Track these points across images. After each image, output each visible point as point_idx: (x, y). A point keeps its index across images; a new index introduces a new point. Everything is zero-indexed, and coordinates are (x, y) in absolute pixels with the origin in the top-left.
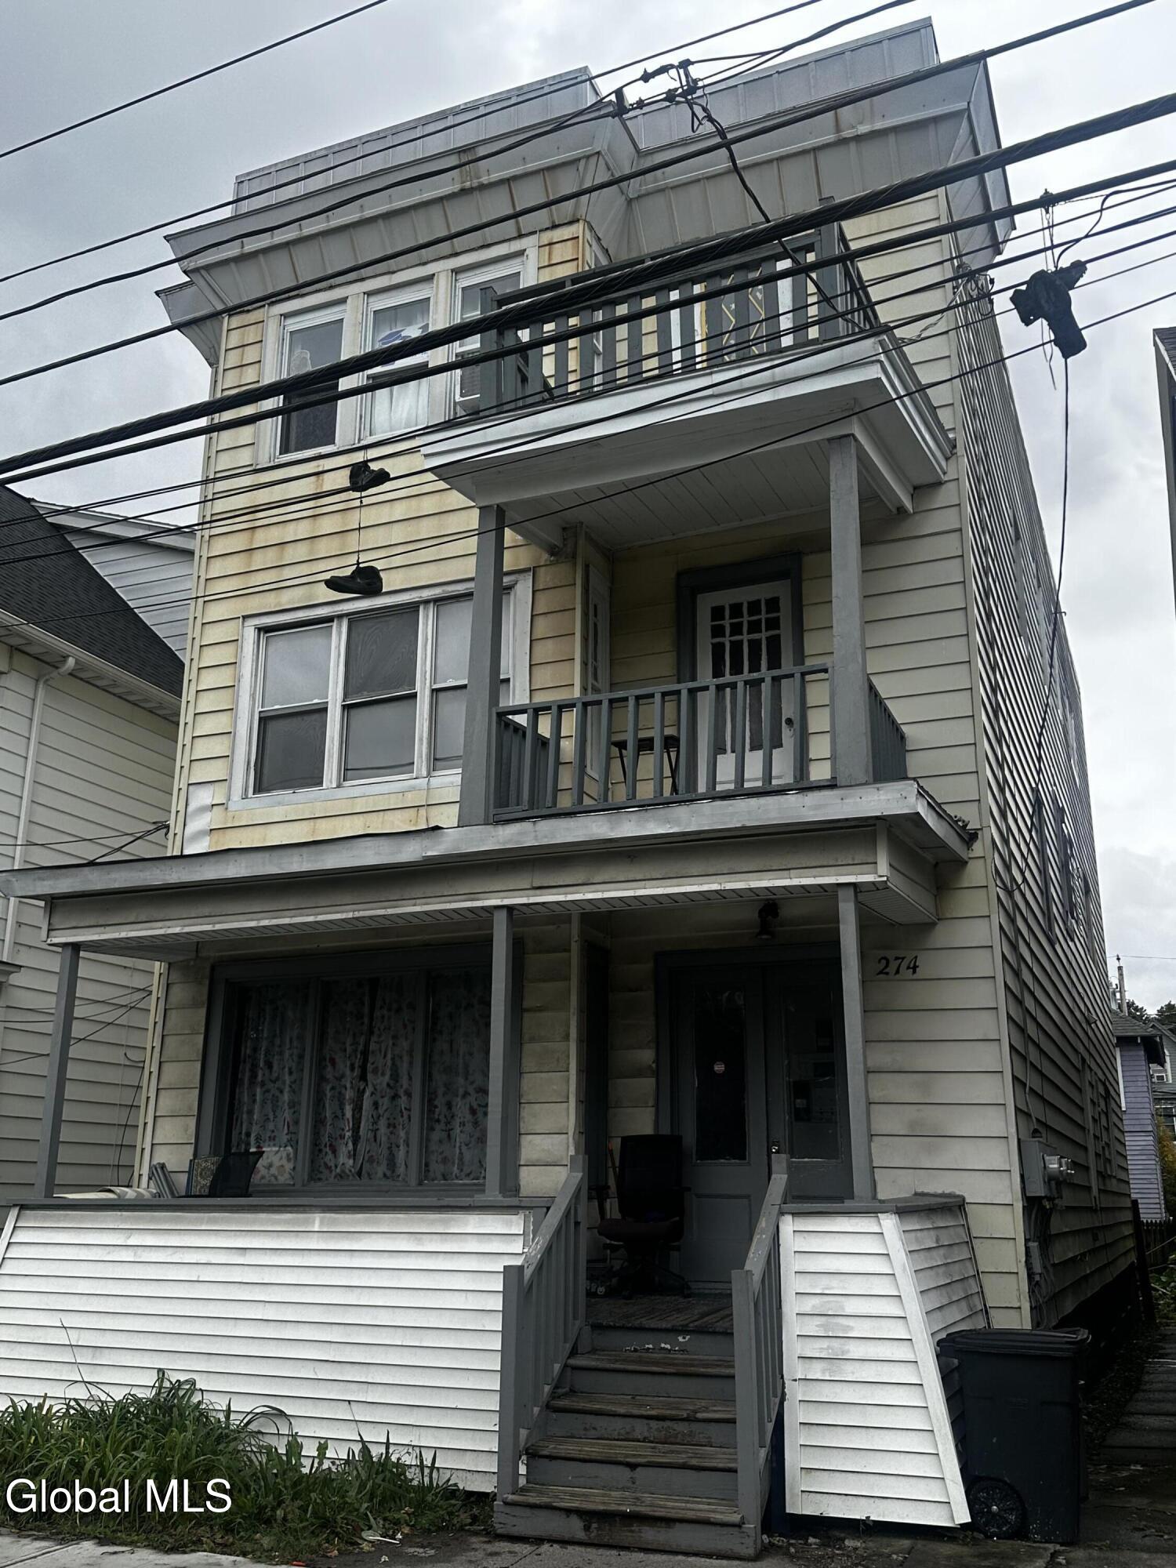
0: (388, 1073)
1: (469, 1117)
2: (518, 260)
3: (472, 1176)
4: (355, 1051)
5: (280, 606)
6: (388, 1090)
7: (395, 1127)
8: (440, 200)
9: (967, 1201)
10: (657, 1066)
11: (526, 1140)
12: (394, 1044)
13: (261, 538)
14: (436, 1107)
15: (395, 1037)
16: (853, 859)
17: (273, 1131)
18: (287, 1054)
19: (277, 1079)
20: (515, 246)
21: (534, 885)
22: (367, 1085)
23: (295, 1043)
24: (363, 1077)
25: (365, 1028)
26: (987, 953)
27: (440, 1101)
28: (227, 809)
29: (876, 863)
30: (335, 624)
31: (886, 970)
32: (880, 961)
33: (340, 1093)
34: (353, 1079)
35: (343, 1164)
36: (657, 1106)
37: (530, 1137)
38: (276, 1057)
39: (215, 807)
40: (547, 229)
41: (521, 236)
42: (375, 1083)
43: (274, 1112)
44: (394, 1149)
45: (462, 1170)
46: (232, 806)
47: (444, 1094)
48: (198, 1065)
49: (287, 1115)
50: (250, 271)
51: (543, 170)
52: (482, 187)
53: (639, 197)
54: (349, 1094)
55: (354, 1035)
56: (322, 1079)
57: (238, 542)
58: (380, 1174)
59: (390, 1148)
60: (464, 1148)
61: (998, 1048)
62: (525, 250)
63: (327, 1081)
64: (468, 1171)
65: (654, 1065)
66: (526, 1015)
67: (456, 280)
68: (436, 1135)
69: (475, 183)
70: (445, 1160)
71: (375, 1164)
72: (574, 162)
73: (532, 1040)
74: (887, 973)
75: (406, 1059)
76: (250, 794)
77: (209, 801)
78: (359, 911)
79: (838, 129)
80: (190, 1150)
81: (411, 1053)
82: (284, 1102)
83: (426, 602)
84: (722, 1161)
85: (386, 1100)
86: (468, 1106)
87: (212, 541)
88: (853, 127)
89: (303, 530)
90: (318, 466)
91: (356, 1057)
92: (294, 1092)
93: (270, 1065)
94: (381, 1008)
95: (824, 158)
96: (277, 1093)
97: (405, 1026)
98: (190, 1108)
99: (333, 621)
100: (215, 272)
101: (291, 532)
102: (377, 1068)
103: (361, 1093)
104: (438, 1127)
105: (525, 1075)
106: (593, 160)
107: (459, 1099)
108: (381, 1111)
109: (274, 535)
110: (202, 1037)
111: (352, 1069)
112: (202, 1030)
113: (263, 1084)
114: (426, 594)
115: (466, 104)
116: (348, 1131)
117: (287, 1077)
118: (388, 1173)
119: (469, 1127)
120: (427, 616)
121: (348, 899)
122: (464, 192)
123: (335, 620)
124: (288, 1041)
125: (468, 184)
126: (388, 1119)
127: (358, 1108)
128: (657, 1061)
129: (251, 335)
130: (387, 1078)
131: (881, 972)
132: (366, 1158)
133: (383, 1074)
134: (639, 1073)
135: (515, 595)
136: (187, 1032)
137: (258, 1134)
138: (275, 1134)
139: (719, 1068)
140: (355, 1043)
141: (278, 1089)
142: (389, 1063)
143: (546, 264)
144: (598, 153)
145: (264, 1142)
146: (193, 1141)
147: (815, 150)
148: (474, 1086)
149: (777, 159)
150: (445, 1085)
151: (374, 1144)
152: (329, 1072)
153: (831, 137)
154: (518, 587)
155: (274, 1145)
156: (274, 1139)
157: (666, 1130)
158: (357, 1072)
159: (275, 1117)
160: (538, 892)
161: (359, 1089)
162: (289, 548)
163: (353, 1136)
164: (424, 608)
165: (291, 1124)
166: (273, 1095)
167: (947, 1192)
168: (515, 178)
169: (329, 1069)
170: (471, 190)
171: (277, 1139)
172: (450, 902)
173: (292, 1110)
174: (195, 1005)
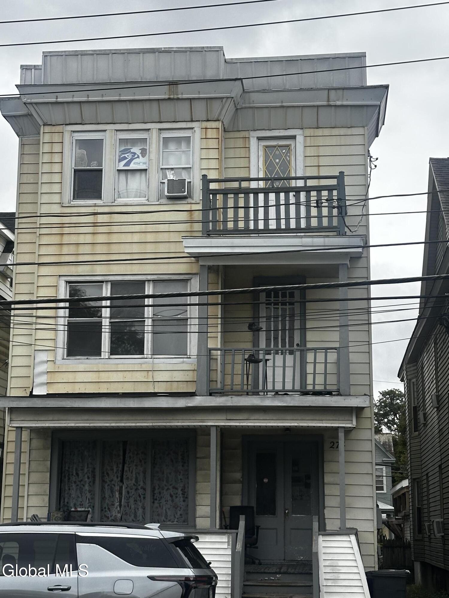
0: (134, 480)
1: (169, 498)
2: (190, 131)
3: (171, 521)
4: (118, 470)
5: (78, 273)
6: (134, 487)
7: (136, 501)
8: (158, 100)
9: (358, 530)
10: (243, 480)
11: (198, 508)
12: (136, 468)
13: (66, 239)
14: (155, 494)
15: (136, 465)
16: (345, 419)
17: (81, 502)
18: (86, 470)
19: (82, 480)
20: (189, 125)
21: (228, 419)
22: (123, 484)
23: (90, 466)
24: (122, 481)
25: (121, 461)
26: (369, 442)
27: (157, 491)
28: (55, 363)
29: (352, 420)
30: (104, 284)
31: (333, 447)
32: (331, 443)
33: (111, 487)
34: (118, 482)
35: (116, 516)
36: (242, 495)
37: (201, 507)
38: (80, 471)
39: (48, 362)
40: (204, 121)
41: (192, 121)
42: (127, 483)
43: (81, 494)
44: (136, 510)
45: (167, 519)
46: (57, 362)
47: (158, 489)
48: (48, 474)
49: (88, 495)
50: (58, 110)
51: (207, 98)
52: (178, 99)
53: (241, 108)
54: (117, 488)
55: (117, 464)
56: (104, 481)
57: (55, 240)
58: (131, 520)
59: (135, 510)
60: (167, 510)
61: (371, 477)
62: (194, 128)
63: (106, 482)
64: (170, 519)
65: (241, 479)
66: (198, 460)
67: (160, 133)
68: (156, 505)
69: (176, 97)
70: (158, 515)
71: (128, 516)
72: (222, 98)
73: (201, 469)
74: (333, 448)
75: (142, 474)
76: (65, 357)
77: (45, 359)
78: (155, 423)
79: (328, 101)
80: (47, 509)
81: (144, 472)
82: (86, 490)
83: (149, 281)
84: (267, 516)
85: (133, 491)
86: (169, 494)
87: (40, 237)
88: (335, 102)
89: (89, 239)
90: (95, 210)
91: (119, 473)
92: (90, 486)
93: (77, 474)
94: (129, 453)
95: (322, 111)
96: (82, 486)
97: (141, 461)
98: (45, 492)
99: (103, 283)
100: (41, 107)
101: (82, 239)
102: (128, 477)
103: (121, 488)
104: (156, 502)
105: (198, 483)
106: (230, 100)
107: (165, 491)
108: (130, 495)
109: (73, 239)
110: (49, 462)
111: (117, 477)
112: (49, 459)
113: (75, 482)
114: (149, 277)
115: (165, 48)
116: (117, 502)
117: (86, 479)
118: (134, 519)
119: (170, 502)
120: (149, 287)
121: (150, 418)
122: (169, 99)
123: (105, 283)
124: (86, 465)
125: (172, 96)
126: (134, 498)
127: (121, 493)
128: (242, 477)
129: (56, 138)
130: (133, 481)
131: (331, 447)
132: (124, 513)
133: (131, 480)
134: (235, 482)
135: (191, 283)
136: (41, 460)
137: (75, 503)
138: (83, 503)
139: (266, 480)
140: (117, 467)
141: (82, 484)
142: (134, 476)
143: (204, 137)
144: (232, 98)
145: (78, 506)
146: (48, 505)
147: (318, 106)
148: (172, 486)
149: (302, 106)
150: (159, 485)
151: (128, 508)
152: (107, 479)
153: (325, 103)
154: (192, 281)
155: (83, 508)
156: (82, 505)
157: (245, 504)
158: (119, 479)
159: (82, 496)
160: (229, 421)
161: (120, 486)
162: (81, 247)
163: (119, 505)
164: (148, 283)
165: (90, 499)
166: (80, 487)
167: (351, 527)
168: (194, 99)
169: (107, 477)
170: (173, 99)
171: (83, 505)
172: (193, 422)
173: (90, 493)
174: (45, 448)
